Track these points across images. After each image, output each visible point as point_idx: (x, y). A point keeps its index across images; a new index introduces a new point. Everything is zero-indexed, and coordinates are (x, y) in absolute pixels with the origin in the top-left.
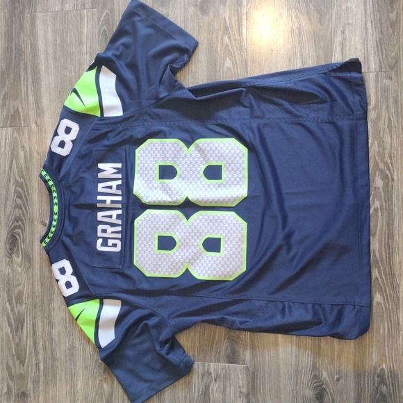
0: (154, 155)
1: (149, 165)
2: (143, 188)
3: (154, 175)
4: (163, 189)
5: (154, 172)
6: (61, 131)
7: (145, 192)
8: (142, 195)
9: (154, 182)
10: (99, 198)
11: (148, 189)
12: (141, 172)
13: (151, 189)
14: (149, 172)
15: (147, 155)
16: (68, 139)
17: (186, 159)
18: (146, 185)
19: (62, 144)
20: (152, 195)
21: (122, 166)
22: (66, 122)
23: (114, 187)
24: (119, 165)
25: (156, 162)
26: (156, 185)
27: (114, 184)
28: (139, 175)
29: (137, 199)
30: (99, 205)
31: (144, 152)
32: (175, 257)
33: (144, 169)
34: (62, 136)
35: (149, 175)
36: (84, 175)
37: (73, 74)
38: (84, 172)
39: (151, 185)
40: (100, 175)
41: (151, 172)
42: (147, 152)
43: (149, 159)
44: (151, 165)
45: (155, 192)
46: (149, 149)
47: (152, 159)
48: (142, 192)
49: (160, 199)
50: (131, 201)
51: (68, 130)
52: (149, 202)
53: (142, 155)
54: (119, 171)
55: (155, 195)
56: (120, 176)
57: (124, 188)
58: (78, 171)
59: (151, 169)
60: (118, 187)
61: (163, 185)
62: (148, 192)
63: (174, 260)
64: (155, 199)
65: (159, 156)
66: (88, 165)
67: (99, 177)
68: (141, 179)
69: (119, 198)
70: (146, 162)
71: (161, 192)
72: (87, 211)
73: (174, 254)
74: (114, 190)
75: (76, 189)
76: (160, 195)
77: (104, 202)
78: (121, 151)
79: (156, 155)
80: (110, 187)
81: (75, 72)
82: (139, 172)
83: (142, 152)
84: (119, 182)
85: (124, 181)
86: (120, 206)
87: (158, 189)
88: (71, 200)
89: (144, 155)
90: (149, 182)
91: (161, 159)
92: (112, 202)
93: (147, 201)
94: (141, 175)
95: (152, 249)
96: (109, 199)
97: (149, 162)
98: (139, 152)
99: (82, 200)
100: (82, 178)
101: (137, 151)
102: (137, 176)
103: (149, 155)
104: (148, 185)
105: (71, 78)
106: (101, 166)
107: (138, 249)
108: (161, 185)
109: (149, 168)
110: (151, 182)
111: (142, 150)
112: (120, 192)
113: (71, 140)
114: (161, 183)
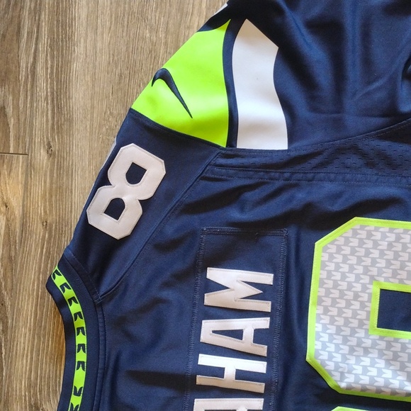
0: (368, 261)
1: (350, 287)
2: (332, 348)
3: (362, 315)
4: (390, 354)
5: (363, 305)
6: (118, 173)
7: (338, 358)
8: (331, 366)
9: (361, 334)
10: (205, 360)
11: (346, 349)
12: (328, 302)
13: (352, 350)
14: (349, 304)
15: (345, 259)
16: (133, 195)
18: (339, 340)
19: (115, 208)
20: (359, 370)
21: (275, 279)
22: (133, 153)
23: (249, 335)
24: (267, 278)
25: (372, 279)
26: (368, 343)
27: (249, 326)
28: (321, 310)
29: (313, 377)
30: (201, 380)
31: (339, 250)
33: (336, 294)
34: (118, 186)
35: (349, 313)
36: (167, 294)
37: (162, 35)
38: (167, 285)
39: (354, 341)
40: (210, 299)
41: (356, 305)
42: (347, 250)
43: (352, 268)
44: (358, 287)
45: (366, 361)
46: (355, 242)
47: (360, 270)
48: (331, 357)
49: (380, 382)
50: (295, 379)
51: (135, 174)
52: (349, 388)
53: (331, 257)
54: (264, 292)
55: (365, 370)
56: (266, 306)
57: (276, 341)
59: (356, 296)
60: (259, 336)
61: (389, 345)
62: (344, 358)
64: (365, 380)
65: (382, 264)
66: (179, 266)
67: (207, 302)
68: (326, 320)
69: (260, 367)
70: (344, 277)
71: (381, 363)
72: (164, 393)
74: (247, 343)
75: (141, 330)
76: (380, 372)
77: (219, 372)
78: (277, 242)
79: (374, 262)
80: (238, 334)
81: (167, 32)
82: (320, 302)
83: (333, 249)
84: (264, 323)
85: (278, 320)
86: (260, 387)
87: (375, 354)
88: (124, 357)
89: (339, 258)
90: (347, 331)
91: (388, 273)
92: (241, 375)
93: (343, 385)
94: (326, 311)
96: (231, 366)
97: (351, 278)
98: (325, 249)
99: (158, 362)
100: (157, 301)
101: (320, 245)
102: (313, 311)
103: (353, 260)
104: (345, 340)
105: (154, 44)
106: (214, 274)
108: (383, 345)
109: (350, 295)
110: (353, 332)
111: (332, 243)
112: (262, 350)
113: (140, 201)
114: (384, 337)
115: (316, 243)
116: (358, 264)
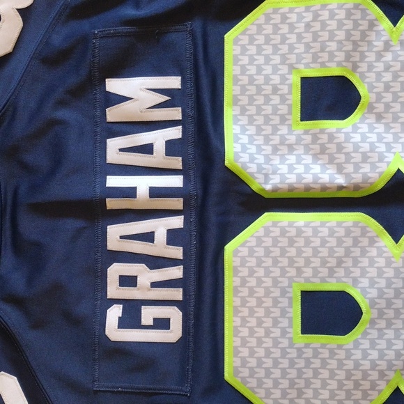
0: (285, 49)
1: (267, 79)
2: (253, 149)
3: (283, 109)
4: (317, 147)
5: (283, 99)
7: (261, 159)
8: (253, 168)
9: (284, 130)
10: (113, 181)
11: (268, 149)
12: (244, 100)
13: (275, 149)
14: (267, 100)
15: (260, 50)
16: (10, 4)
17: (389, 57)
18: (260, 140)
20: (284, 169)
21: (183, 82)
23: (160, 148)
24: (174, 82)
25: (292, 68)
26: (292, 139)
27: (159, 138)
28: (238, 110)
29: (234, 182)
30: (112, 204)
31: (252, 40)
32: (358, 354)
33: (252, 90)
35: (268, 109)
36: (63, 114)
38: (61, 104)
39: (276, 140)
40: (114, 114)
41: (276, 100)
42: (261, 39)
43: (268, 60)
44: (276, 79)
45: (292, 159)
46: (269, 29)
47: (277, 59)
48: (252, 159)
49: (308, 179)
50: (215, 188)
52: (275, 190)
53: (244, 49)
54: (173, 98)
55: (291, 168)
56: (176, 113)
57: (191, 150)
58: (42, 102)
59: (275, 90)
60: (171, 147)
61: (315, 138)
62: (268, 159)
63: (357, 365)
64: (292, 179)
65: (300, 48)
66: (73, 81)
67: (109, 119)
68: (244, 120)
69: (176, 181)
70: (260, 70)
71: (308, 159)
72: (72, 224)
73: (357, 344)
74: (159, 158)
75: (38, 157)
76: (307, 168)
77: (131, 192)
78: (181, 39)
79: (291, 48)
80: (147, 149)
82: (236, 101)
83: (245, 40)
84: (175, 133)
85: (191, 128)
86: (178, 203)
87: (300, 150)
88: (23, 190)
89: (253, 50)
90: (268, 130)
91: (308, 58)
92: (155, 192)
93: (268, 187)
94: (243, 111)
95: (284, 333)
96: (143, 184)
97: (268, 70)
98: (236, 41)
99: (59, 190)
100: (55, 123)
101: (229, 37)
102: (229, 113)
103: (268, 50)
104: (267, 140)
106: (115, 85)
107: (236, 332)
108: (308, 138)
109: (268, 89)
110: (275, 129)
111: (243, 33)
112: (177, 162)
113: (18, 10)
114: (309, 130)
115: (226, 36)
116: (274, 53)
